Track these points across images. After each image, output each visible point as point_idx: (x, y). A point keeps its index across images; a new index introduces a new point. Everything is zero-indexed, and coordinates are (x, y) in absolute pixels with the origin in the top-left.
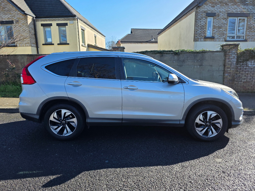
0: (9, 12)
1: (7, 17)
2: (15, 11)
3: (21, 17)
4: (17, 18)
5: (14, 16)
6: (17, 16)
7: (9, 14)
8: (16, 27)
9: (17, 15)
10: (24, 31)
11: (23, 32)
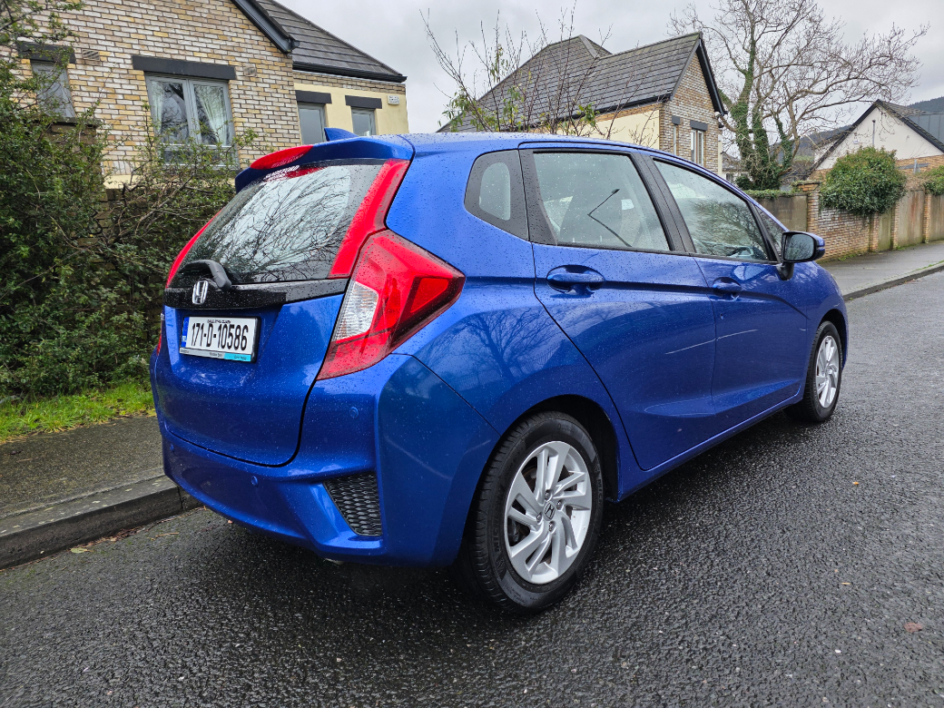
0: (214, 27)
1: (204, 45)
2: (241, 31)
3: (269, 58)
4: (250, 60)
5: (238, 49)
6: (249, 51)
7: (216, 37)
8: (245, 94)
9: (250, 46)
10: (280, 113)
11: (275, 117)
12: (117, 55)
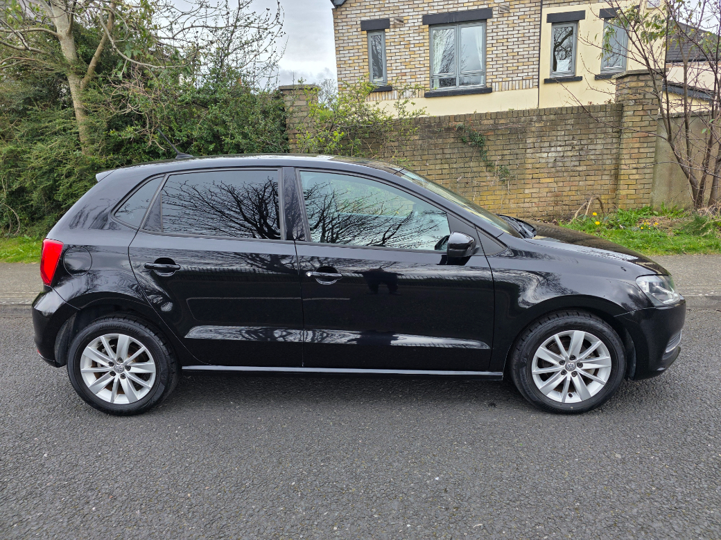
8: (497, 28)
10: (524, 39)
11: (519, 43)
12: (414, 17)
